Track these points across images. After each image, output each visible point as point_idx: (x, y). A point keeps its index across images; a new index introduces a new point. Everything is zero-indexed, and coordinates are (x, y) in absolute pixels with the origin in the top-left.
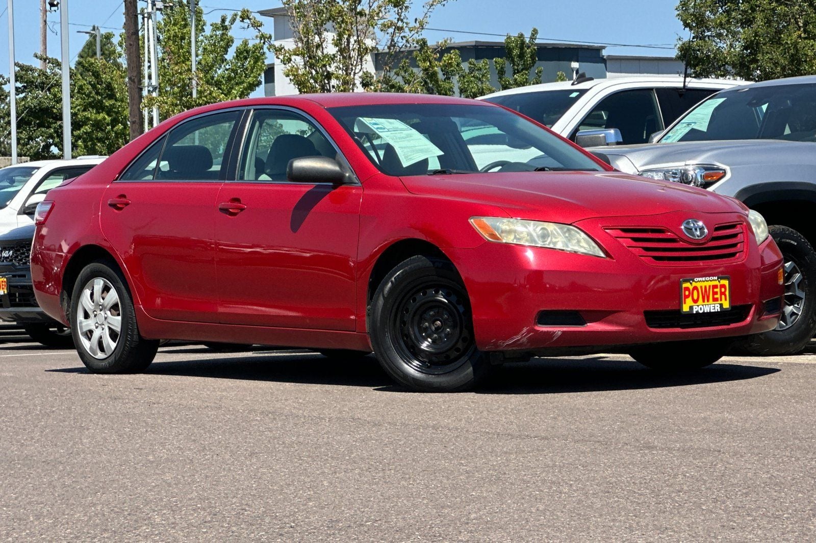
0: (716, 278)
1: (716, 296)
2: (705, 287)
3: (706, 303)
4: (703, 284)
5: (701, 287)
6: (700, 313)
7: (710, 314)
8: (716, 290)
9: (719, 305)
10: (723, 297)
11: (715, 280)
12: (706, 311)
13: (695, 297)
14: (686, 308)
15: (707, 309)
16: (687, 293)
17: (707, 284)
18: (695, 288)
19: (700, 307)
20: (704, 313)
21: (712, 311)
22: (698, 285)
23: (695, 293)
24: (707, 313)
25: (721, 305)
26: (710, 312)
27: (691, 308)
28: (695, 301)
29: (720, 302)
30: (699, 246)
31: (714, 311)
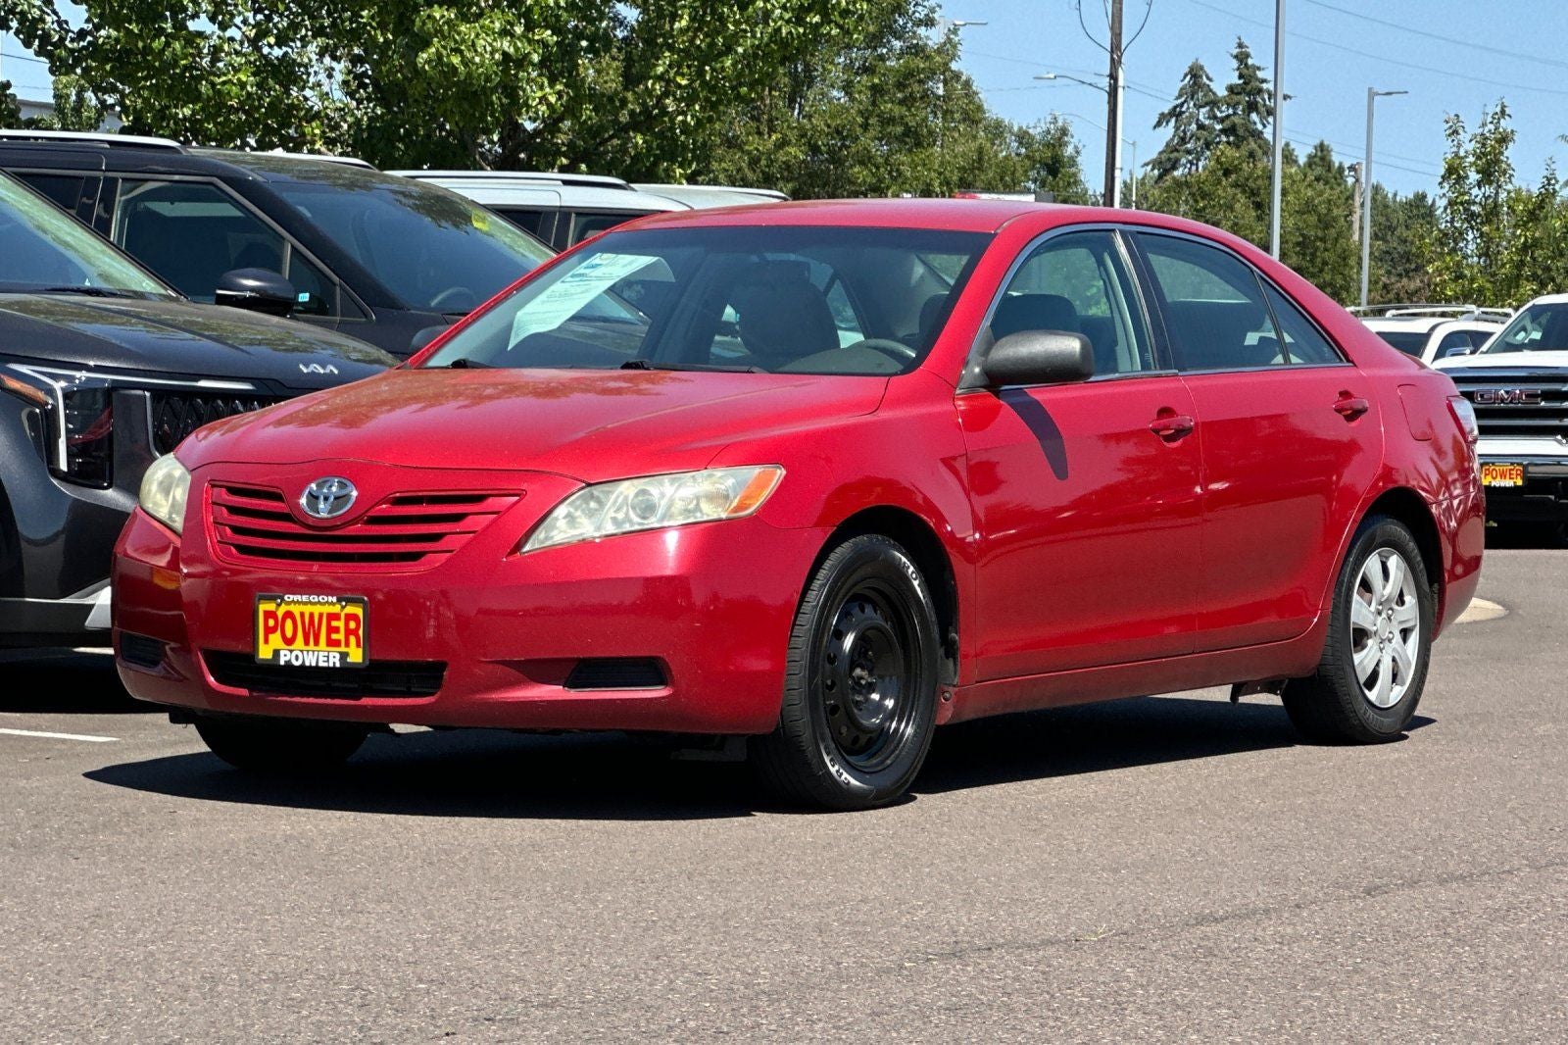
0: (334, 599)
1: (334, 636)
2: (312, 615)
3: (312, 646)
4: (307, 609)
5: (302, 615)
6: (293, 666)
7: (316, 671)
8: (334, 624)
9: (338, 656)
10: (352, 639)
11: (332, 603)
12: (307, 664)
13: (289, 633)
14: (265, 653)
15: (310, 660)
16: (271, 622)
17: (317, 610)
18: (289, 615)
19: (294, 653)
20: (303, 667)
21: (321, 664)
22: (296, 610)
23: (289, 624)
24: (310, 667)
25: (344, 656)
26: (317, 667)
27: (276, 653)
28: (289, 641)
29: (343, 649)
30: (322, 532)
31: (326, 665)
